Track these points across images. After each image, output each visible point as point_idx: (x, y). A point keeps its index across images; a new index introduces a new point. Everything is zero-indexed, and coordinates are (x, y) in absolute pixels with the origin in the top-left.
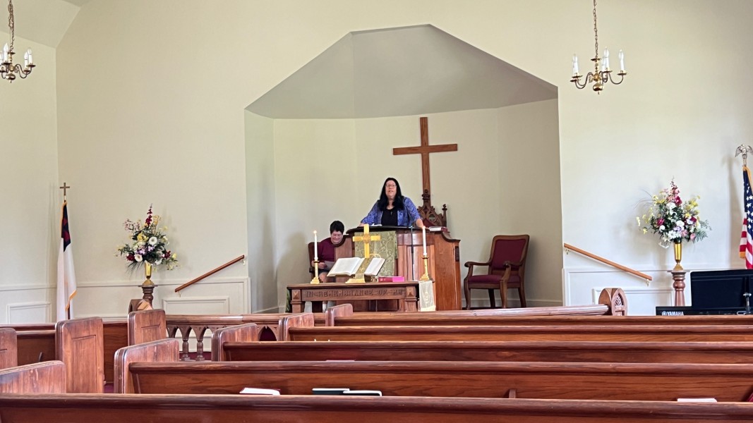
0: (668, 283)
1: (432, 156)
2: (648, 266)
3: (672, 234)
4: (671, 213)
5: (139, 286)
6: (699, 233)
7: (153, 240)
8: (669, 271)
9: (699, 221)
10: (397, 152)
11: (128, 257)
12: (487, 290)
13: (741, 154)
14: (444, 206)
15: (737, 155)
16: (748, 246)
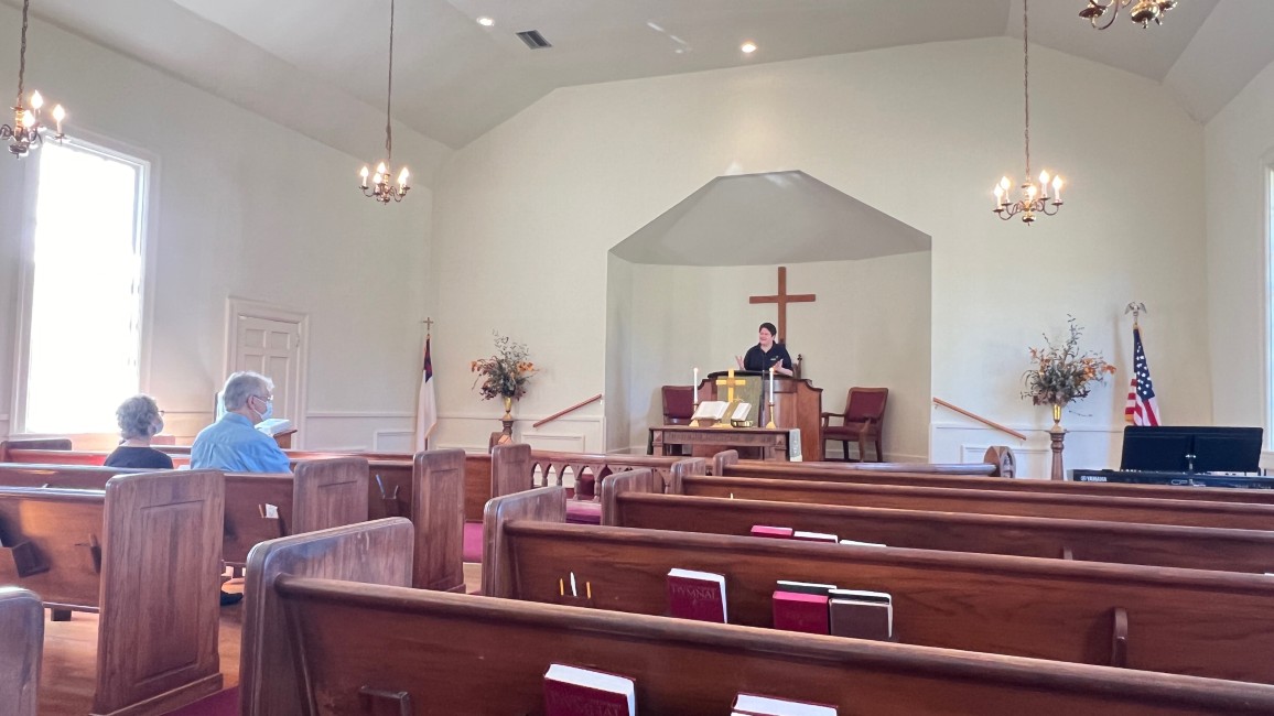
0: (1044, 444)
1: (790, 307)
2: (1024, 424)
5: (500, 420)
8: (1047, 432)
10: (754, 300)
12: (841, 443)
13: (1131, 312)
14: (799, 356)
15: (1126, 312)
16: (1138, 409)
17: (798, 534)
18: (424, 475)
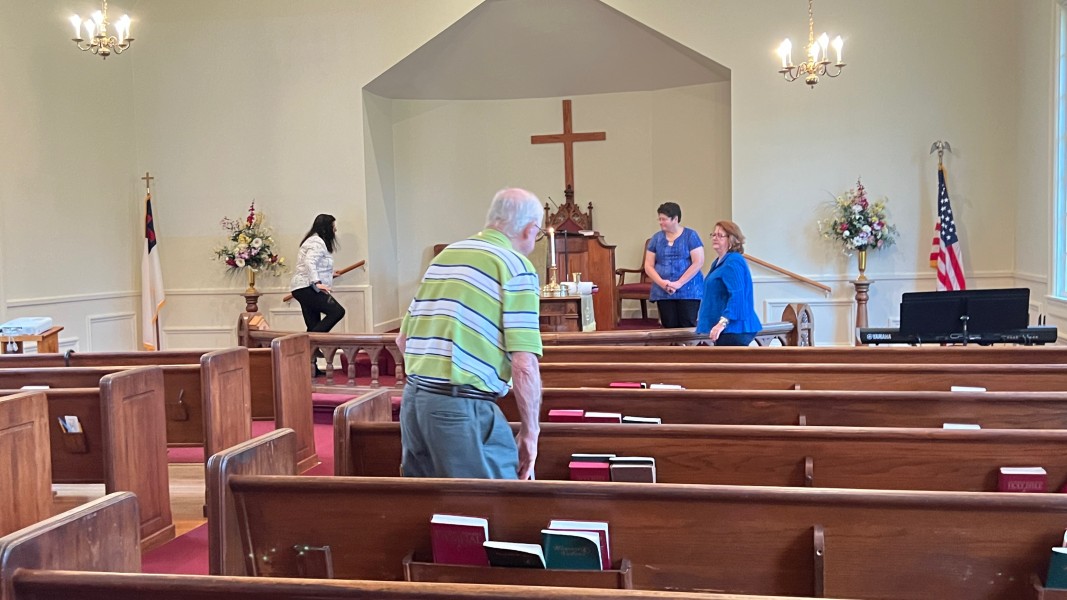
0: (849, 295)
1: (576, 145)
2: (827, 275)
3: (858, 241)
4: (857, 217)
5: (242, 295)
6: (885, 239)
7: (257, 242)
8: (851, 282)
9: (888, 227)
10: (536, 140)
11: (228, 263)
13: (936, 151)
14: (590, 204)
15: (931, 152)
16: (941, 255)
17: (589, 415)
18: (213, 376)
